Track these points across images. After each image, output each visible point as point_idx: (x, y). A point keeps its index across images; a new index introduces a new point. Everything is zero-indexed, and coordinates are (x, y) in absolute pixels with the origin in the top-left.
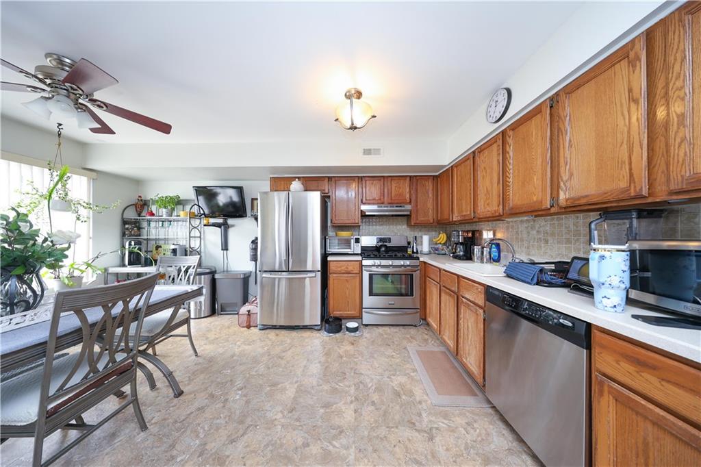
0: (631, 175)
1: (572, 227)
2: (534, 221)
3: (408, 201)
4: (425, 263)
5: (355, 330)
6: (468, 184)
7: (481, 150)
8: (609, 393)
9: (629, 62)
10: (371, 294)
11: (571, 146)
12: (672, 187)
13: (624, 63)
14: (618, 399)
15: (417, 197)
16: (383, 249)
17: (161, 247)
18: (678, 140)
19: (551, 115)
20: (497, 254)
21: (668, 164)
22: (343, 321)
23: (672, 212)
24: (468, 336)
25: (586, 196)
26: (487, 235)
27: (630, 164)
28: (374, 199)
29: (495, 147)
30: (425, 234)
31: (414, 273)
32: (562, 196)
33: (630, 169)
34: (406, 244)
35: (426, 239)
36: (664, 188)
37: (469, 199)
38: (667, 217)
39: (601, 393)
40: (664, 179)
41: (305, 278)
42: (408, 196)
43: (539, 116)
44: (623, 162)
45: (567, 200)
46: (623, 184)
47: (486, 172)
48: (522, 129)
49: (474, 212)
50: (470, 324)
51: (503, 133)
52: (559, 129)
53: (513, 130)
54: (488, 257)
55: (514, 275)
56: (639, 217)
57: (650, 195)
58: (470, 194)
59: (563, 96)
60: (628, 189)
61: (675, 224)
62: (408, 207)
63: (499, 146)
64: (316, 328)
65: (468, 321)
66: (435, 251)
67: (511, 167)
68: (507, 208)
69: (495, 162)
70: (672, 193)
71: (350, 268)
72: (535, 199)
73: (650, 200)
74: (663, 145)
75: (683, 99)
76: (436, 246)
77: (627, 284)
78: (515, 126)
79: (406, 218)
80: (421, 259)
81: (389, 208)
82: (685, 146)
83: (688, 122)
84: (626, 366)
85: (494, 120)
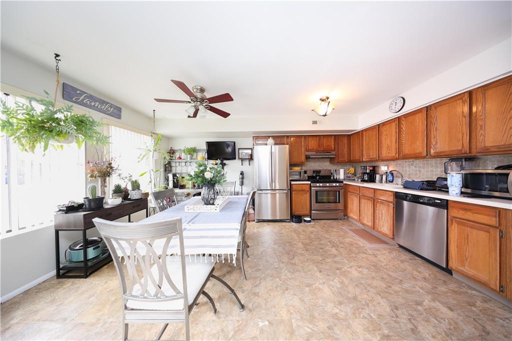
0: (463, 145)
1: (434, 164)
2: (413, 161)
3: (333, 149)
4: (346, 184)
5: (309, 221)
6: (375, 142)
7: (384, 124)
8: (455, 222)
9: (463, 101)
10: (317, 202)
11: (436, 130)
12: (478, 151)
13: (461, 101)
14: (458, 223)
15: (338, 147)
16: (318, 177)
17: (184, 178)
18: (480, 134)
19: (427, 114)
20: (392, 178)
21: (476, 142)
22: (302, 217)
23: (478, 158)
24: (382, 217)
25: (444, 152)
26: (383, 169)
27: (463, 140)
28: (313, 149)
29: (394, 124)
30: (341, 168)
31: (341, 190)
32: (432, 151)
33: (463, 143)
34: (330, 174)
35: (342, 171)
36: (475, 151)
37: (375, 150)
38: (476, 161)
39: (452, 224)
40: (475, 147)
41: (276, 194)
42: (333, 146)
43: (420, 114)
44: (460, 140)
45: (435, 153)
46: (460, 148)
47: (387, 136)
48: (411, 118)
49: (379, 157)
50: (383, 212)
51: (399, 118)
52: (431, 122)
53: (405, 117)
54: (385, 180)
55: (408, 186)
56: (465, 161)
57: (470, 153)
58: (376, 147)
59: (433, 108)
60: (462, 150)
61: (480, 163)
62: (334, 153)
63: (396, 124)
64: (288, 221)
65: (382, 211)
66: (348, 178)
67: (404, 135)
68: (401, 155)
69: (394, 133)
70: (477, 153)
71: (304, 188)
72: (418, 152)
73: (469, 155)
74: (475, 135)
75: (482, 120)
76: (349, 175)
77: (461, 186)
78: (406, 116)
79: (329, 159)
80: (344, 182)
81: (322, 154)
82: (482, 137)
83: (483, 128)
84: (462, 212)
85: (395, 111)
